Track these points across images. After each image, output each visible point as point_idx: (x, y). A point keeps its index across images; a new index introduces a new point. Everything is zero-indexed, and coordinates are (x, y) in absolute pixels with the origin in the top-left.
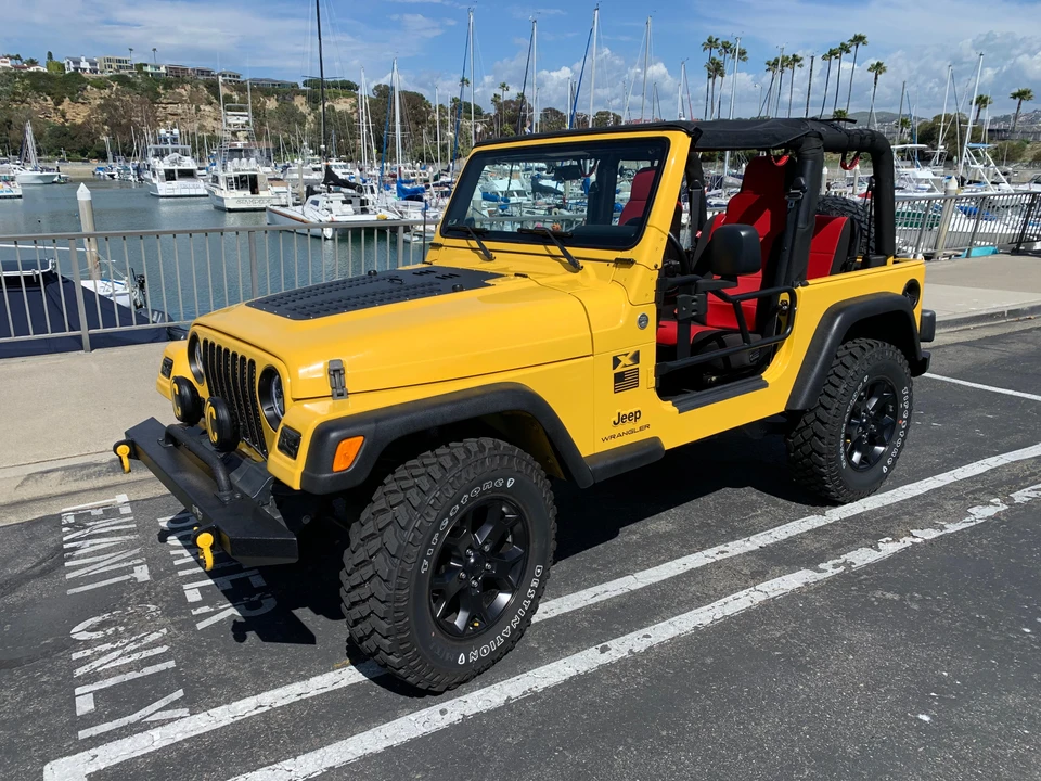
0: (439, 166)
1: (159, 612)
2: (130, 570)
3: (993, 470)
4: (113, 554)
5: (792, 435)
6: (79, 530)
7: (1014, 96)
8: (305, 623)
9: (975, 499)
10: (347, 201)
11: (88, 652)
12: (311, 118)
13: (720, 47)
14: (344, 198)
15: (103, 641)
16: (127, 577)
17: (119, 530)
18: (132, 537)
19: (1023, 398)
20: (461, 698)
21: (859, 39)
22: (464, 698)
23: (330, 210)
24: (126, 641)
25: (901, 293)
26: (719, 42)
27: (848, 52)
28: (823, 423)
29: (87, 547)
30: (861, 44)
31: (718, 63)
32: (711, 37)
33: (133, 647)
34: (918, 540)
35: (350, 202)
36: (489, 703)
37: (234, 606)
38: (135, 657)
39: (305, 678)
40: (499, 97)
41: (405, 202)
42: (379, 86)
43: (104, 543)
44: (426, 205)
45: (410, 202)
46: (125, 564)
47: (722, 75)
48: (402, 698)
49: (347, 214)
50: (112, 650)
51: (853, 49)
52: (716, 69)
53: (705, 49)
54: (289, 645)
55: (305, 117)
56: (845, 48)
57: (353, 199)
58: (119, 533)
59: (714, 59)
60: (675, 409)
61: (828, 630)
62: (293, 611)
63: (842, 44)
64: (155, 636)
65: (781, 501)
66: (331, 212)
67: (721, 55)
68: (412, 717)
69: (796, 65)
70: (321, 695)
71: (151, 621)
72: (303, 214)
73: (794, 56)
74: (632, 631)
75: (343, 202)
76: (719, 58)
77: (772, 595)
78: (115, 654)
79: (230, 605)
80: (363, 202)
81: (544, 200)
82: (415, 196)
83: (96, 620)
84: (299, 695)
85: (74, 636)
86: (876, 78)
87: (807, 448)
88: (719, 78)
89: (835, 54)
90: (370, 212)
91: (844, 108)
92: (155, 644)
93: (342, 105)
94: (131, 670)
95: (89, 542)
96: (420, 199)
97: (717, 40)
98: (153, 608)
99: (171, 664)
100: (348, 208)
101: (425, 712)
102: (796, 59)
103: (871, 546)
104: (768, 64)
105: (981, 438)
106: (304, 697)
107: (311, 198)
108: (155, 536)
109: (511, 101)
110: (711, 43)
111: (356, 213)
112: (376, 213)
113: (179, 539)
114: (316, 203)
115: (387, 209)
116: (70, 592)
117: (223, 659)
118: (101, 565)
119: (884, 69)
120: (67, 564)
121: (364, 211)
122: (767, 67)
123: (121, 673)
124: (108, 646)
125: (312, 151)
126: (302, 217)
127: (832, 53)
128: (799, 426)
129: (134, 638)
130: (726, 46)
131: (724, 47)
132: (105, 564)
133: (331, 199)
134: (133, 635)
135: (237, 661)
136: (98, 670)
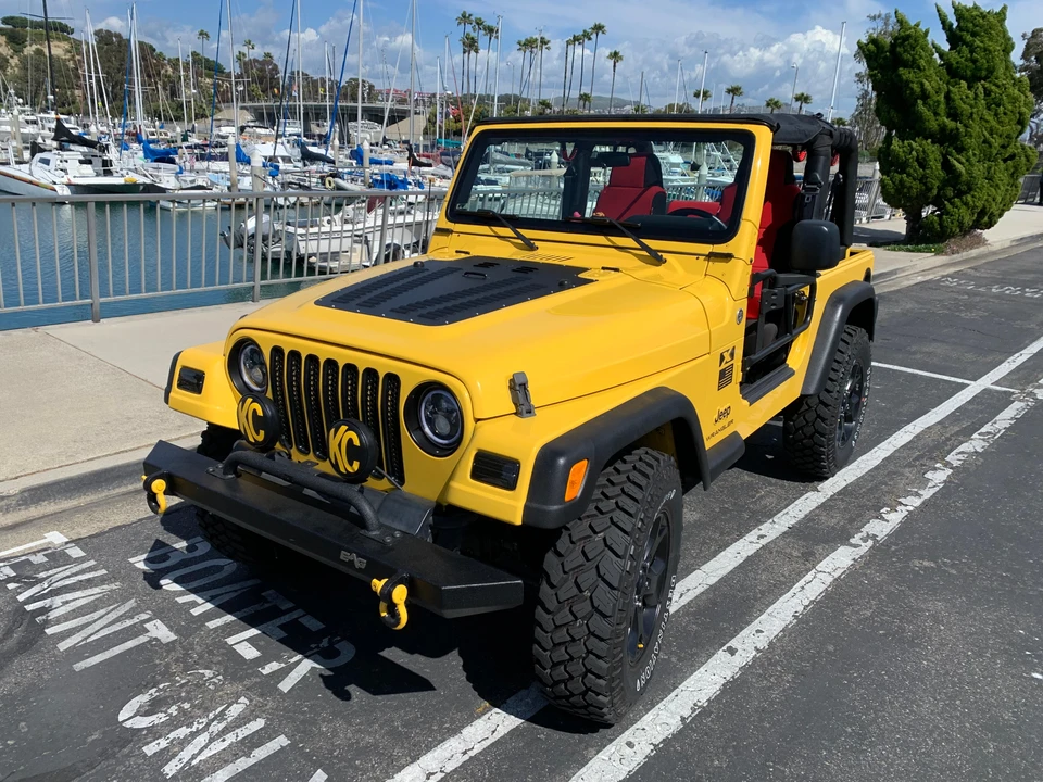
0: (186, 126)
1: (220, 677)
2: (139, 630)
3: (918, 437)
4: (102, 612)
5: (794, 418)
6: (33, 585)
7: (729, 91)
8: (405, 666)
9: (922, 465)
10: (86, 161)
11: (163, 743)
12: (14, 61)
13: (474, 23)
14: (81, 158)
15: (173, 724)
16: (142, 639)
17: (89, 580)
18: (113, 586)
19: (890, 369)
20: (636, 726)
21: (598, 28)
22: (638, 725)
23: (65, 171)
24: (205, 720)
25: (862, 280)
26: (472, 18)
27: (590, 39)
28: (826, 405)
29: (60, 606)
30: (600, 33)
31: (472, 39)
32: (465, 12)
33: (216, 727)
34: (911, 509)
35: (90, 162)
36: (668, 727)
37: (307, 657)
38: (230, 738)
39: (455, 731)
40: (244, 55)
41: (155, 164)
42: (101, 31)
43: (81, 598)
44: (181, 168)
45: (162, 165)
46: (128, 623)
47: (477, 51)
48: (576, 736)
49: (88, 176)
50: (194, 735)
51: (594, 36)
52: (470, 45)
53: (459, 23)
54: (406, 695)
55: (7, 61)
56: (587, 35)
57: (93, 159)
58: (90, 583)
59: (468, 34)
60: (746, 402)
61: (905, 604)
62: (381, 653)
63: (585, 31)
64: (236, 710)
65: (773, 480)
66: (67, 174)
67: (474, 31)
68: (603, 755)
69: (544, 47)
70: (488, 748)
71: (217, 690)
72: (31, 174)
73: (542, 38)
74: (742, 629)
75: (81, 162)
76: (473, 34)
77: (836, 575)
78: (202, 739)
79: (299, 657)
80: (106, 163)
81: (314, 168)
82: (165, 157)
83: (143, 698)
84: (465, 753)
85: (128, 724)
86: (615, 66)
87: (809, 430)
88: (473, 53)
89: (578, 40)
90: (115, 174)
91: (589, 92)
92: (242, 721)
93: (58, 49)
94: (236, 756)
95: (58, 600)
96: (172, 161)
97: (470, 15)
98: (208, 673)
99: (282, 741)
100: (88, 169)
101: (611, 748)
102: (544, 42)
103: (877, 518)
104: (519, 43)
105: (885, 407)
106: (472, 753)
107: (39, 156)
108: (142, 584)
109: (256, 60)
110: (465, 18)
111: (98, 175)
112: (122, 176)
113: (176, 581)
114: (47, 162)
115: (136, 171)
116: (79, 666)
117: (339, 723)
118: (97, 626)
119: (621, 58)
120: (49, 631)
121: (108, 173)
122: (518, 47)
123: (227, 762)
124: (183, 732)
125: (21, 101)
126: (30, 178)
127: (576, 39)
128: (802, 409)
129: (211, 715)
130: (479, 23)
131: (478, 23)
132: (101, 625)
133: (65, 158)
134: (207, 711)
135: (361, 724)
136: (194, 763)
